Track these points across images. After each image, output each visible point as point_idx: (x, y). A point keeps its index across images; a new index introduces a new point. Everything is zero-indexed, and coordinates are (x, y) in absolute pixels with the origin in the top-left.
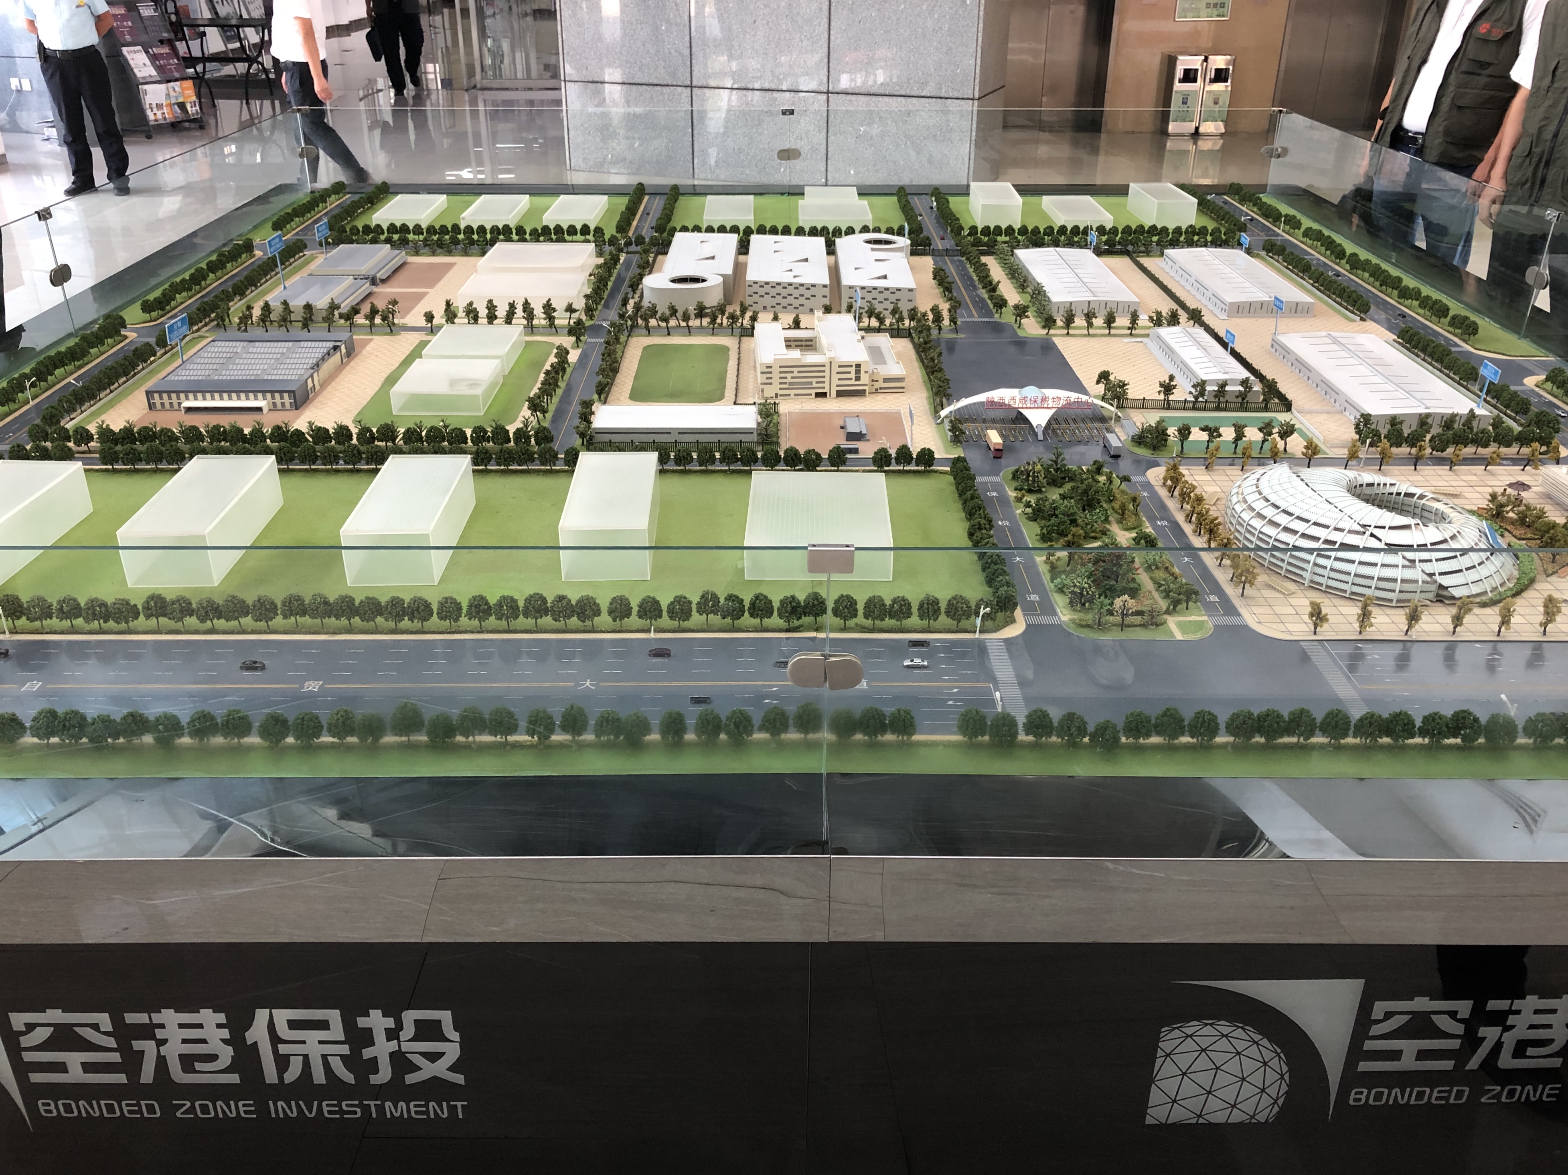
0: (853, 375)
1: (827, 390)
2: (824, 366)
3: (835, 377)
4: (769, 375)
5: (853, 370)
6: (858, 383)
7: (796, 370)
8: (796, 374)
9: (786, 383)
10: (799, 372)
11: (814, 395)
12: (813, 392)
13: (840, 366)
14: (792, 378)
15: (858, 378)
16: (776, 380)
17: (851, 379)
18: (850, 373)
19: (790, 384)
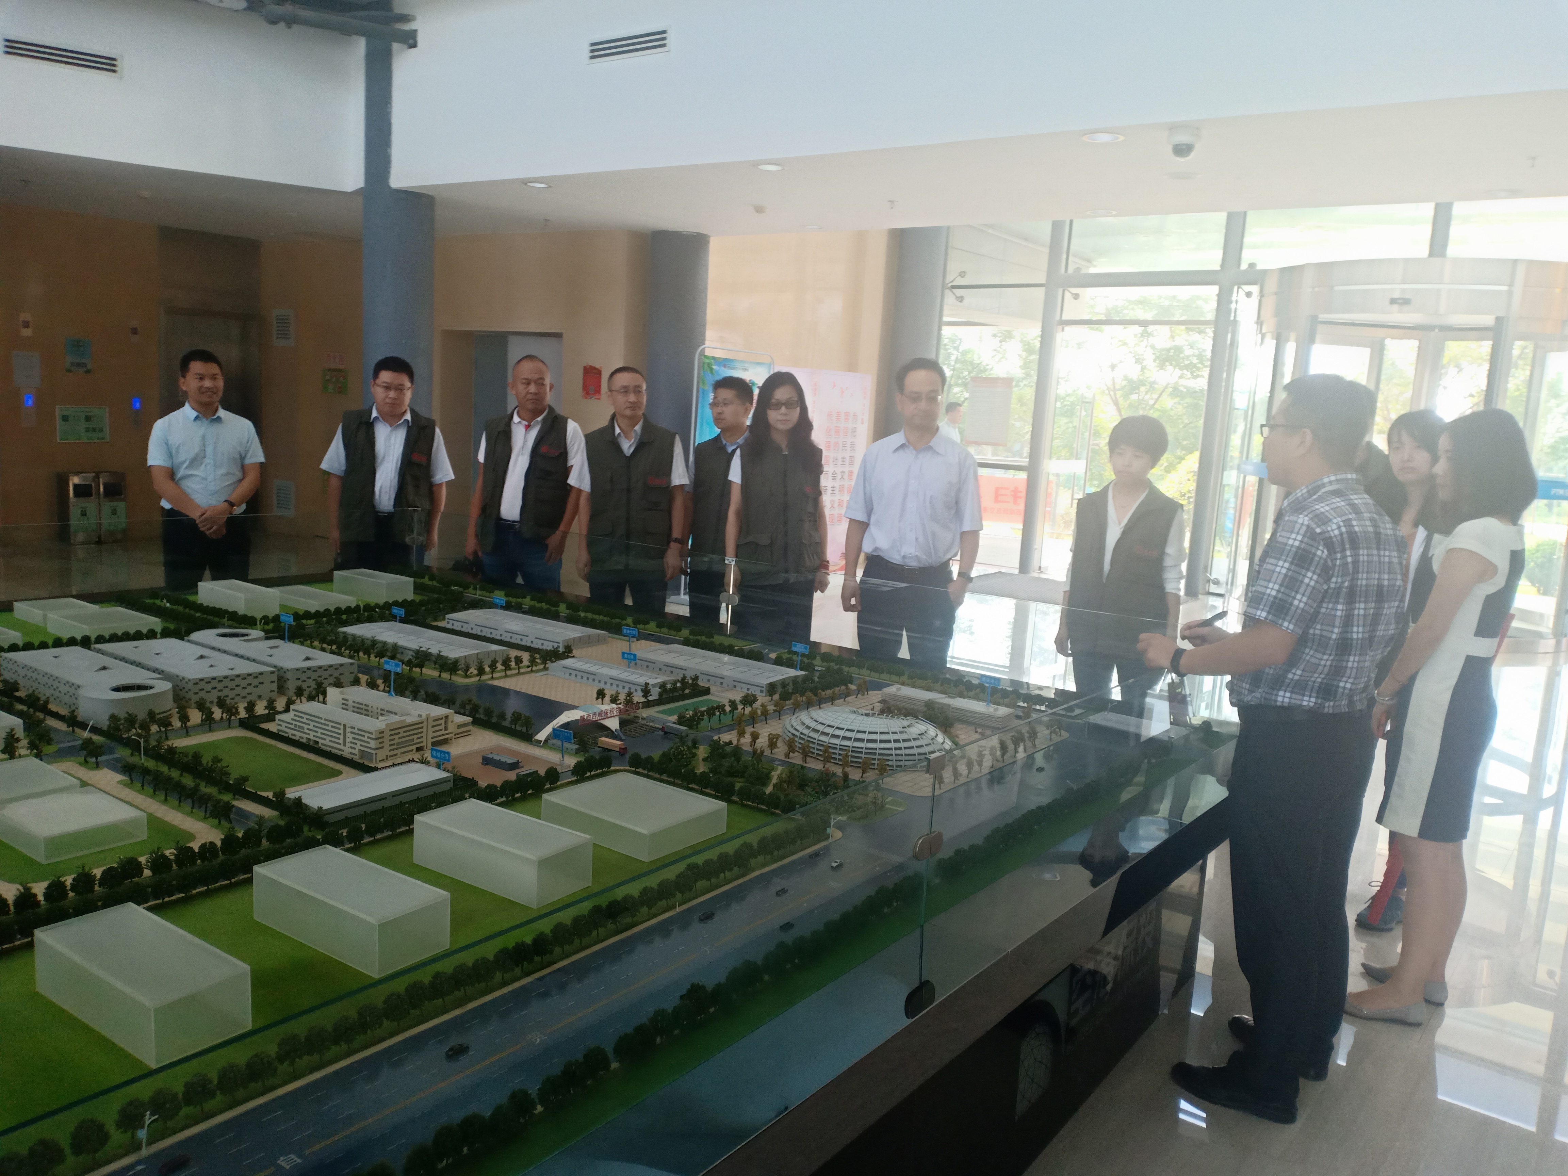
0: (443, 727)
1: (424, 744)
2: (423, 722)
3: (431, 730)
4: (381, 740)
5: (443, 722)
6: (447, 732)
7: (401, 731)
8: (402, 734)
9: (394, 744)
10: (404, 732)
11: (415, 750)
12: (414, 747)
13: (434, 720)
14: (399, 738)
15: (446, 729)
16: (387, 744)
17: (441, 730)
18: (441, 724)
19: (398, 744)
